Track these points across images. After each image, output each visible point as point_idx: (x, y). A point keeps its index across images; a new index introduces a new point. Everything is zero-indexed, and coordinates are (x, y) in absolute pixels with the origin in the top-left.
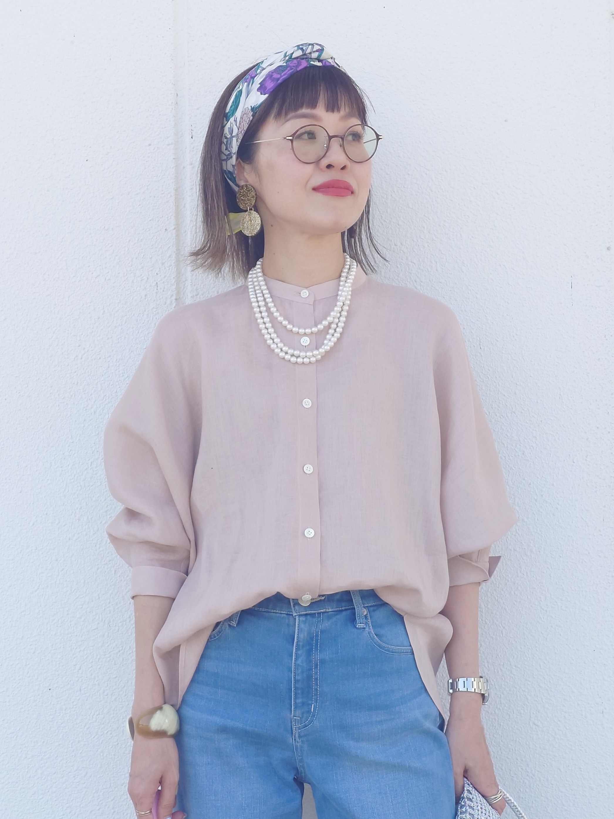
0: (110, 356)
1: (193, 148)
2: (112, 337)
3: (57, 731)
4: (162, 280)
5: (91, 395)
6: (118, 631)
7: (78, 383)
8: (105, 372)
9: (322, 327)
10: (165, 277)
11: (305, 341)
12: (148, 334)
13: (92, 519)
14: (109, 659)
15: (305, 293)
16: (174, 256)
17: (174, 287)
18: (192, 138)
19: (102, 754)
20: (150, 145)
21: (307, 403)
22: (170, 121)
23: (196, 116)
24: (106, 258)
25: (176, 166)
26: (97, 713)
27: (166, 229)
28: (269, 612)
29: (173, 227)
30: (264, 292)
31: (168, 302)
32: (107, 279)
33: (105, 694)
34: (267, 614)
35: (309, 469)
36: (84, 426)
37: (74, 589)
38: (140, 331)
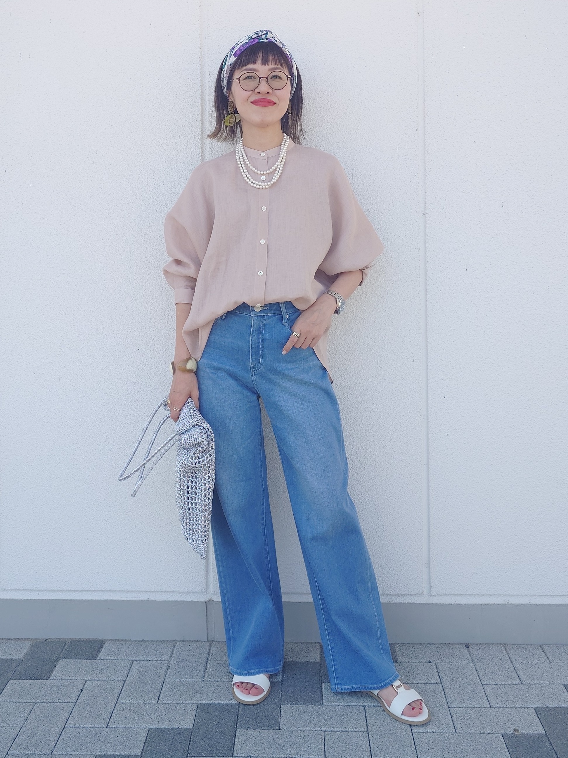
0: (168, 184)
1: (210, 80)
2: (169, 174)
3: (142, 370)
4: (194, 146)
5: (159, 203)
6: (172, 320)
7: (152, 197)
8: (166, 191)
9: (272, 170)
10: (196, 144)
11: (263, 178)
12: (187, 172)
13: (159, 264)
14: (168, 334)
15: (263, 154)
16: (200, 133)
17: (200, 149)
18: (209, 75)
19: (164, 382)
20: (188, 78)
21: (264, 209)
22: (198, 66)
23: (211, 64)
24: (166, 135)
25: (202, 89)
26: (162, 361)
27: (196, 121)
28: (240, 313)
29: (200, 119)
30: (243, 154)
31: (198, 157)
32: (167, 145)
33: (166, 351)
34: (239, 314)
35: (263, 241)
36: (156, 218)
37: (150, 300)
38: (184, 171)
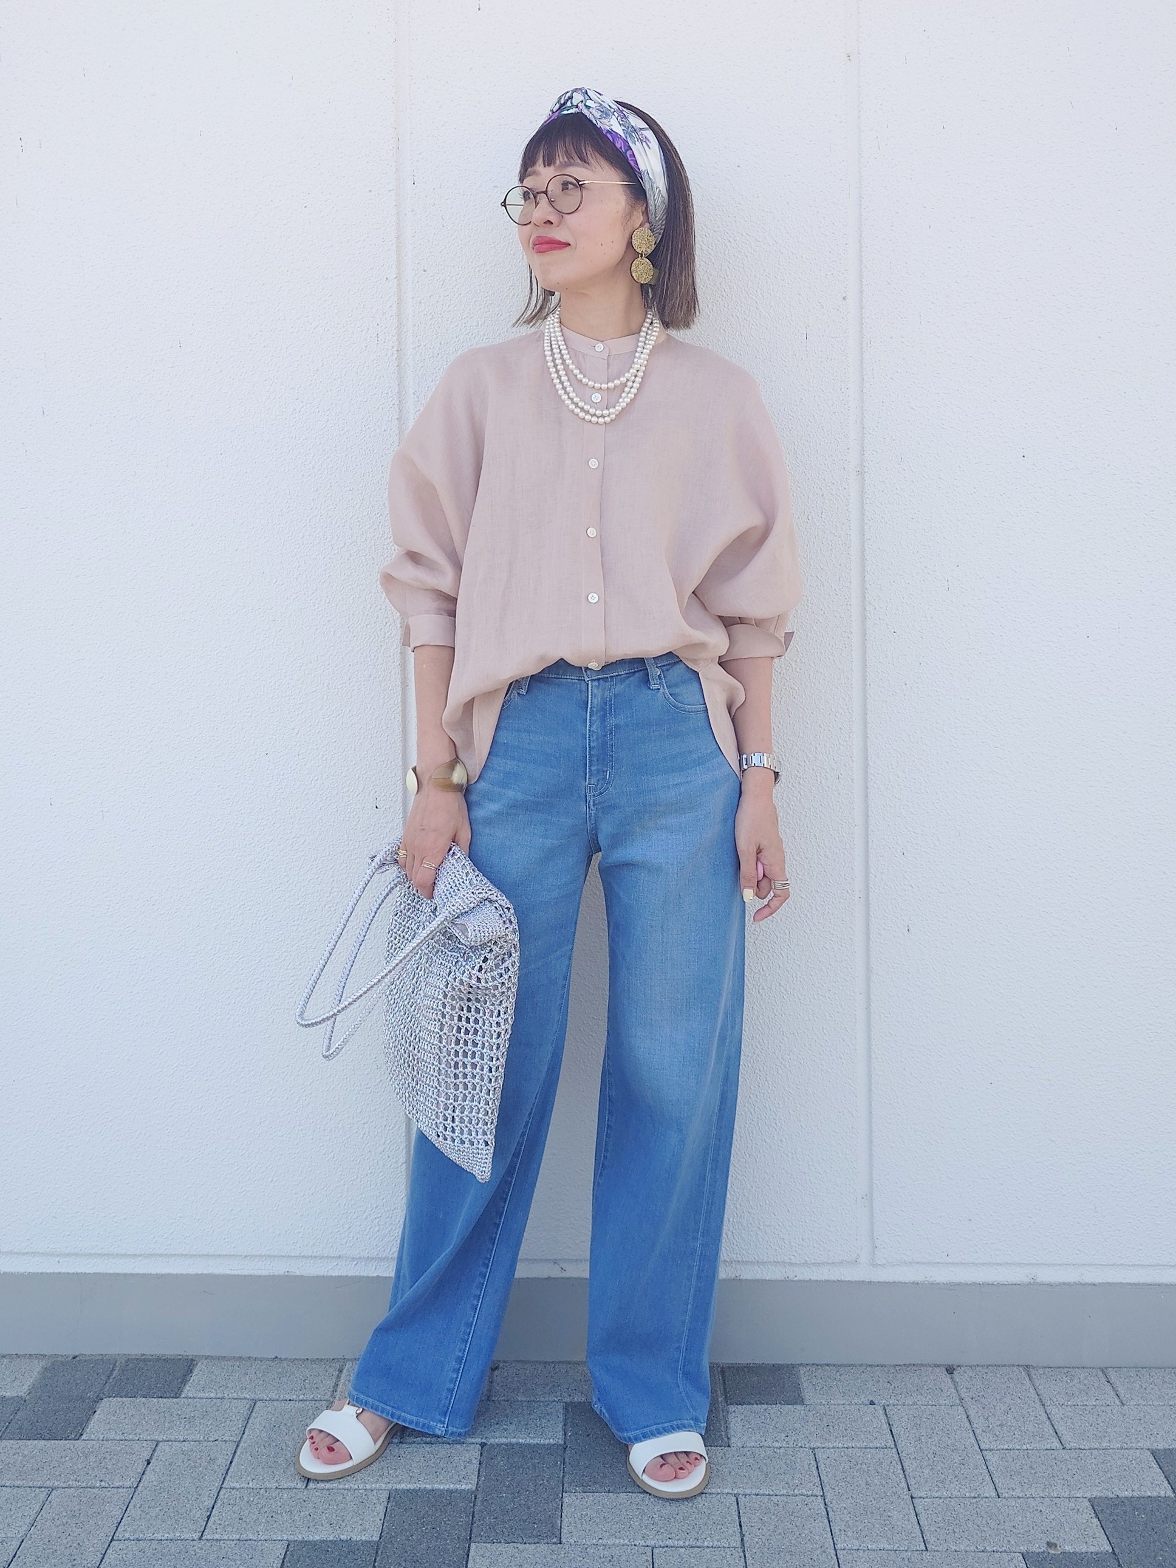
0: (329, 410)
1: (415, 194)
2: (331, 390)
4: (382, 331)
5: (310, 449)
6: (337, 694)
7: (296, 437)
8: (324, 425)
10: (385, 328)
11: (597, 397)
12: (368, 386)
13: (310, 578)
14: (328, 723)
15: (600, 347)
16: (395, 305)
17: (395, 338)
18: (414, 184)
19: (320, 821)
20: (370, 191)
21: (594, 463)
22: (391, 166)
23: (418, 161)
24: (325, 308)
25: (398, 213)
26: (316, 778)
27: (387, 278)
29: (395, 276)
31: (390, 353)
32: (326, 329)
35: (592, 532)
36: (302, 482)
37: (291, 651)
38: (361, 383)
